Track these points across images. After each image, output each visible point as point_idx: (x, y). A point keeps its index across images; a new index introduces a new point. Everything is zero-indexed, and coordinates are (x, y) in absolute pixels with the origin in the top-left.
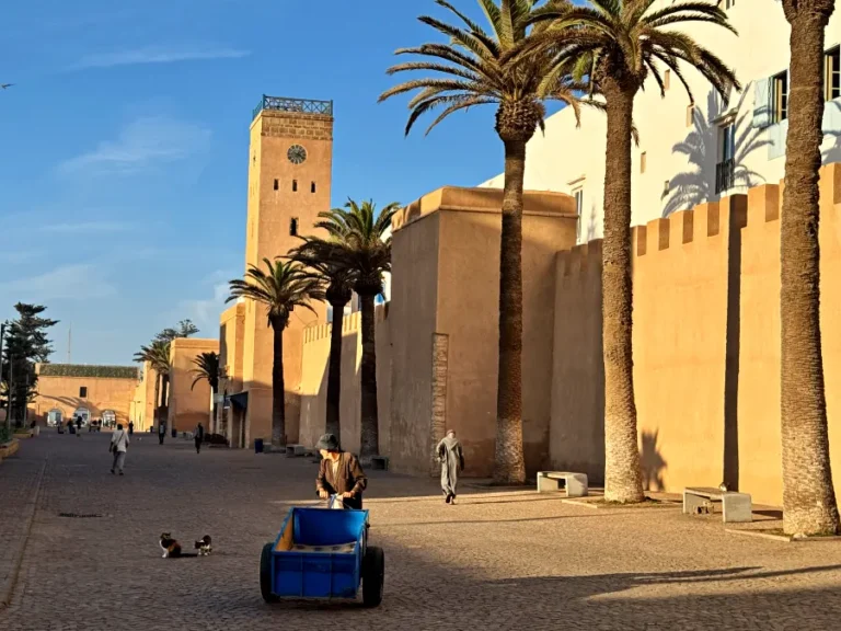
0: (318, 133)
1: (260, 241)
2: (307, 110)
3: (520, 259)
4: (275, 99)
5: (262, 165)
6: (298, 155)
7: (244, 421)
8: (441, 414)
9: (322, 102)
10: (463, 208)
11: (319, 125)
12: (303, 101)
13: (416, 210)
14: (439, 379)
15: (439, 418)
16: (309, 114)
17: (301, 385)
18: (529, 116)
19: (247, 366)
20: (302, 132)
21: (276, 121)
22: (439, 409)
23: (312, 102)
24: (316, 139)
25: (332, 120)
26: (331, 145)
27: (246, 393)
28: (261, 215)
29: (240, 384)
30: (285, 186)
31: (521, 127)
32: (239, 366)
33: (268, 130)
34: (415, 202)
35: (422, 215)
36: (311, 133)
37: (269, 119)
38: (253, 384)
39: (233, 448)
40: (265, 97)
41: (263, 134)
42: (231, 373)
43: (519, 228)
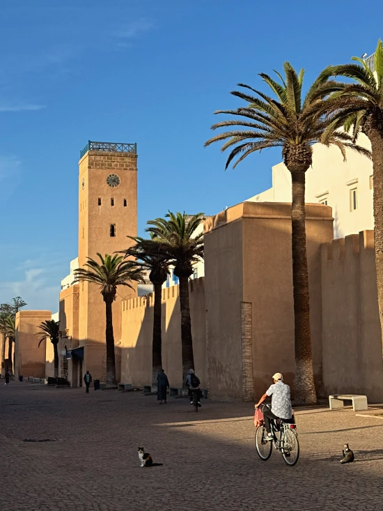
0: (127, 166)
1: (89, 242)
2: (119, 150)
3: (305, 250)
4: (97, 143)
5: (90, 188)
6: (114, 181)
7: (81, 368)
8: (248, 357)
9: (129, 145)
10: (257, 216)
11: (127, 160)
12: (116, 144)
13: (223, 218)
14: (247, 333)
15: (248, 361)
16: (120, 152)
17: (121, 341)
18: (307, 154)
19: (82, 328)
20: (116, 165)
21: (98, 158)
22: (248, 354)
23: (123, 144)
24: (125, 169)
25: (136, 156)
26: (136, 174)
27: (82, 348)
28: (89, 224)
29: (78, 342)
30: (106, 202)
31: (302, 162)
32: (76, 330)
33: (92, 164)
34: (222, 212)
35: (228, 222)
36: (122, 165)
37: (93, 157)
38: (87, 341)
39: (73, 387)
40: (90, 142)
41: (89, 167)
42: (70, 334)
43: (304, 229)
